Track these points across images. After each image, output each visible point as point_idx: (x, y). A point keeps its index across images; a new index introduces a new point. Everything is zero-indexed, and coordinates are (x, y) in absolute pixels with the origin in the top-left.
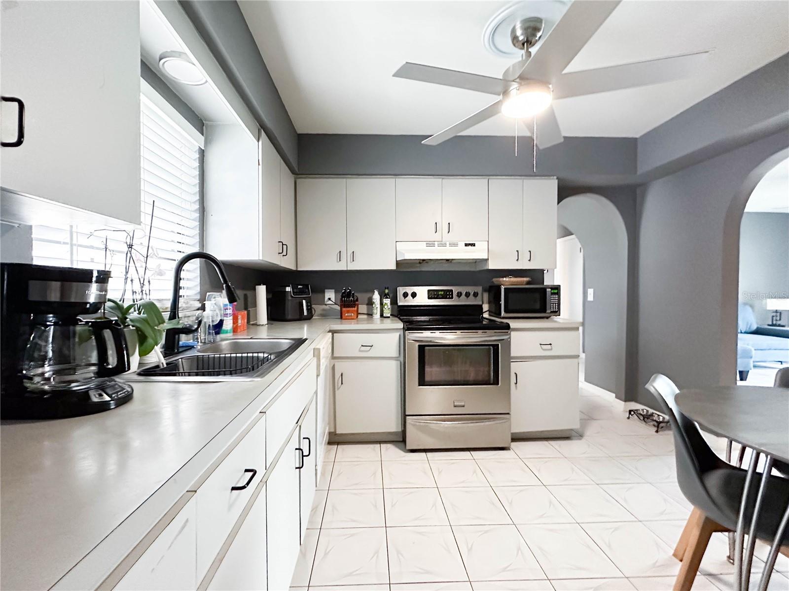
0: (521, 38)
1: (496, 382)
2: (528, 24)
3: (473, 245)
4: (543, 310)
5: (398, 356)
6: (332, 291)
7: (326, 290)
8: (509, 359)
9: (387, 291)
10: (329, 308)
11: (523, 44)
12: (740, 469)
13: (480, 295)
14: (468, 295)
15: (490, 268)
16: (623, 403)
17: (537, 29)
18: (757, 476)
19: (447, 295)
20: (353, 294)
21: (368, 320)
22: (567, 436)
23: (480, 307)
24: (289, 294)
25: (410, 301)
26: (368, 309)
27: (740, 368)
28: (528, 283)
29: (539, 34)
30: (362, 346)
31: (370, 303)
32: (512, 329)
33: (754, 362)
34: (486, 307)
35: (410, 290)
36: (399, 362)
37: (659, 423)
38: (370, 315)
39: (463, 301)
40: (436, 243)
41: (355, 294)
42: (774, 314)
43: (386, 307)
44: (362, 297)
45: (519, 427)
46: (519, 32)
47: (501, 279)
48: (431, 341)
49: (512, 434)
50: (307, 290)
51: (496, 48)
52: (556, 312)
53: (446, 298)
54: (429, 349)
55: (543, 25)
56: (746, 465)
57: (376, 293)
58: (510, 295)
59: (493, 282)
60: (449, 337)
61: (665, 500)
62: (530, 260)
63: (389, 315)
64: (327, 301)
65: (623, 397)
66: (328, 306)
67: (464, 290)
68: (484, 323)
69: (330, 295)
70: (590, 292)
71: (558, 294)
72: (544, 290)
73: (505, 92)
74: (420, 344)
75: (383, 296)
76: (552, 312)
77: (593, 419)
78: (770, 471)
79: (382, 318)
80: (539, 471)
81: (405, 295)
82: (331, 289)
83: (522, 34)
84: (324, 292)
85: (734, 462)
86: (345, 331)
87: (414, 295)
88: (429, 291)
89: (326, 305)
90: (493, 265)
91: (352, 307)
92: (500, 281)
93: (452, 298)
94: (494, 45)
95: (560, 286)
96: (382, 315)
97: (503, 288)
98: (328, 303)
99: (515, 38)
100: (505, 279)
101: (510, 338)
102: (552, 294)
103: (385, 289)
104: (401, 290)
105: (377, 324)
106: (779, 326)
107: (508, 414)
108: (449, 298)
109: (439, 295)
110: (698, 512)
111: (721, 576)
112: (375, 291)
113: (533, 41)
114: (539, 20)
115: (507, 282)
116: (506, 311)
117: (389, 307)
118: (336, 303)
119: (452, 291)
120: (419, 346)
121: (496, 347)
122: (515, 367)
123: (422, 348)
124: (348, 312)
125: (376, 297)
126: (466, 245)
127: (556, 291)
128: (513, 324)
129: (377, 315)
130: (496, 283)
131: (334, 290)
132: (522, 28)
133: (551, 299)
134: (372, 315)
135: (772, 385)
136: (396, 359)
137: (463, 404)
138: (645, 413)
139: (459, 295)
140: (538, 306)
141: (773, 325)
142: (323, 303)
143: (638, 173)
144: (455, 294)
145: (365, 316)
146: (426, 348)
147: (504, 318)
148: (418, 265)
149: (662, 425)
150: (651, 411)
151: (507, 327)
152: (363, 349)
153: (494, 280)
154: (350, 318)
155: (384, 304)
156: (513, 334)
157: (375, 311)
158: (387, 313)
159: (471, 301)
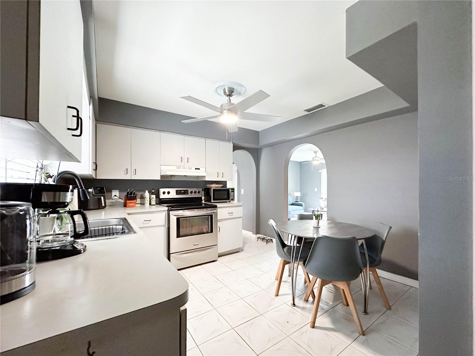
0: (227, 93)
1: (212, 231)
2: (229, 89)
3: (199, 169)
4: (228, 198)
5: (165, 224)
6: (117, 191)
7: (113, 191)
8: (217, 221)
9: (153, 191)
10: (115, 201)
11: (228, 95)
12: (290, 246)
13: (201, 192)
14: (195, 192)
15: (206, 180)
16: (255, 235)
17: (233, 92)
18: (294, 246)
19: (186, 192)
20: (134, 193)
21: (141, 207)
22: (238, 251)
23: (201, 198)
24: (91, 194)
25: (166, 196)
26: (141, 201)
27: (289, 218)
28: (222, 187)
29: (233, 94)
30: (145, 221)
31: (142, 198)
32: (218, 207)
33: (292, 215)
34: (203, 198)
35: (166, 190)
36: (165, 227)
37: (267, 240)
38: (143, 204)
39: (193, 196)
40: (181, 167)
41: (135, 193)
42: (296, 198)
43: (153, 199)
44: (139, 194)
45: (221, 250)
46: (227, 91)
47: (211, 185)
48: (183, 215)
49: (218, 254)
50: (103, 191)
51: (218, 93)
52: (233, 199)
53: (185, 194)
54: (182, 219)
55: (235, 91)
56: (292, 245)
57: (147, 192)
58: (215, 192)
59: (207, 186)
60: (187, 213)
61: (271, 265)
62: (222, 177)
63: (155, 204)
64: (113, 198)
65: (255, 233)
66: (114, 200)
67: (194, 190)
68: (203, 205)
69: (116, 193)
70: (242, 190)
71: (234, 191)
72: (228, 190)
73: (222, 112)
74: (177, 217)
75: (151, 193)
76: (232, 199)
77: (246, 243)
78: (296, 245)
79: (150, 206)
80: (231, 266)
81: (164, 193)
82: (117, 190)
83: (228, 92)
84: (111, 192)
85: (289, 245)
86: (133, 214)
87: (169, 193)
88: (176, 191)
89: (113, 199)
90: (207, 179)
91: (133, 200)
92: (210, 186)
93: (188, 194)
94: (217, 92)
95: (234, 188)
96: (150, 204)
97: (212, 189)
98: (114, 198)
99: (225, 92)
100: (212, 185)
101: (217, 211)
102: (232, 191)
103: (152, 189)
104: (162, 190)
105: (147, 209)
106: (298, 202)
107: (217, 245)
108: (187, 194)
109: (181, 192)
110: (282, 259)
111: (287, 281)
112: (146, 191)
113: (232, 95)
114: (234, 89)
115: (214, 186)
116: (214, 200)
117: (155, 199)
118: (120, 197)
119: (188, 190)
120: (177, 218)
121: (211, 216)
122: (219, 224)
123: (178, 220)
124: (130, 203)
125: (147, 194)
126: (196, 169)
127: (233, 190)
128: (218, 205)
129: (147, 204)
130: (208, 187)
131: (118, 190)
132: (227, 90)
133: (231, 194)
134: (144, 204)
135: (297, 219)
136: (164, 226)
137: (198, 243)
138: (263, 238)
139: (191, 192)
140: (226, 197)
141: (296, 202)
142: (111, 198)
143: (260, 145)
144: (189, 192)
145: (139, 205)
146: (180, 219)
147: (213, 203)
148: (170, 177)
149: (268, 241)
150: (264, 236)
151: (216, 207)
152: (145, 223)
153: (207, 185)
154: (132, 206)
155: (152, 198)
156: (219, 209)
157: (146, 202)
158: (153, 202)
159: (197, 195)
